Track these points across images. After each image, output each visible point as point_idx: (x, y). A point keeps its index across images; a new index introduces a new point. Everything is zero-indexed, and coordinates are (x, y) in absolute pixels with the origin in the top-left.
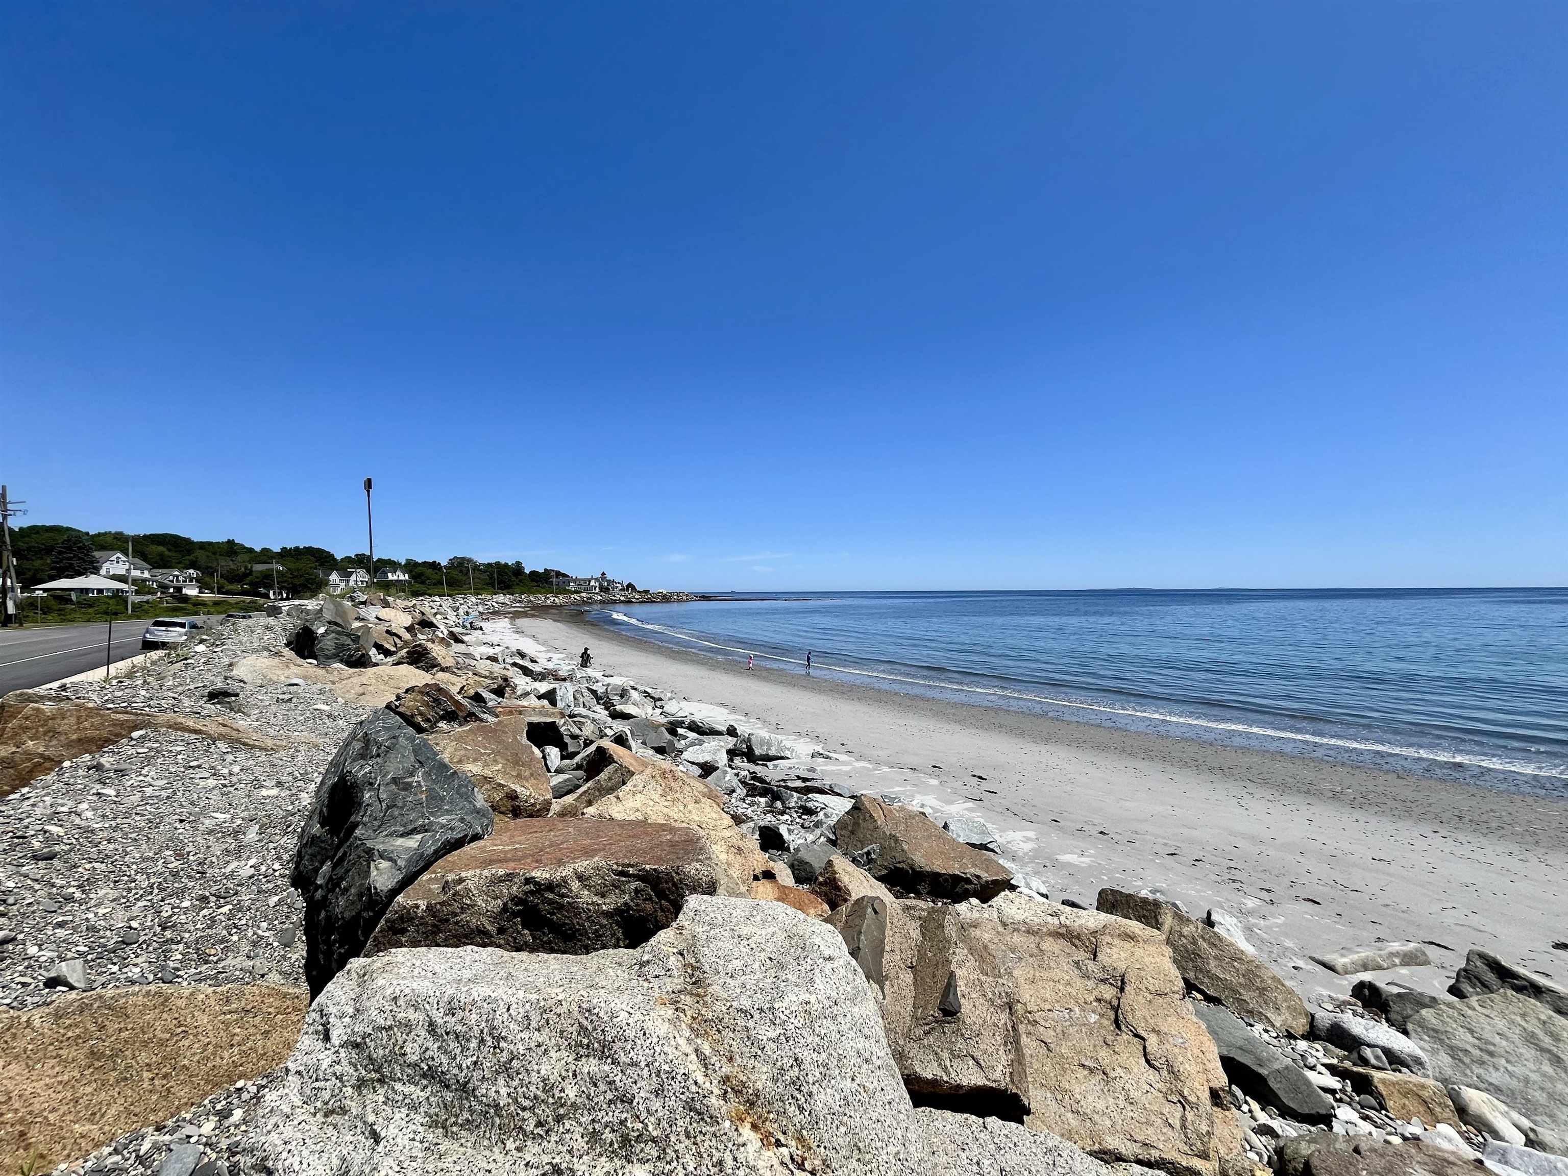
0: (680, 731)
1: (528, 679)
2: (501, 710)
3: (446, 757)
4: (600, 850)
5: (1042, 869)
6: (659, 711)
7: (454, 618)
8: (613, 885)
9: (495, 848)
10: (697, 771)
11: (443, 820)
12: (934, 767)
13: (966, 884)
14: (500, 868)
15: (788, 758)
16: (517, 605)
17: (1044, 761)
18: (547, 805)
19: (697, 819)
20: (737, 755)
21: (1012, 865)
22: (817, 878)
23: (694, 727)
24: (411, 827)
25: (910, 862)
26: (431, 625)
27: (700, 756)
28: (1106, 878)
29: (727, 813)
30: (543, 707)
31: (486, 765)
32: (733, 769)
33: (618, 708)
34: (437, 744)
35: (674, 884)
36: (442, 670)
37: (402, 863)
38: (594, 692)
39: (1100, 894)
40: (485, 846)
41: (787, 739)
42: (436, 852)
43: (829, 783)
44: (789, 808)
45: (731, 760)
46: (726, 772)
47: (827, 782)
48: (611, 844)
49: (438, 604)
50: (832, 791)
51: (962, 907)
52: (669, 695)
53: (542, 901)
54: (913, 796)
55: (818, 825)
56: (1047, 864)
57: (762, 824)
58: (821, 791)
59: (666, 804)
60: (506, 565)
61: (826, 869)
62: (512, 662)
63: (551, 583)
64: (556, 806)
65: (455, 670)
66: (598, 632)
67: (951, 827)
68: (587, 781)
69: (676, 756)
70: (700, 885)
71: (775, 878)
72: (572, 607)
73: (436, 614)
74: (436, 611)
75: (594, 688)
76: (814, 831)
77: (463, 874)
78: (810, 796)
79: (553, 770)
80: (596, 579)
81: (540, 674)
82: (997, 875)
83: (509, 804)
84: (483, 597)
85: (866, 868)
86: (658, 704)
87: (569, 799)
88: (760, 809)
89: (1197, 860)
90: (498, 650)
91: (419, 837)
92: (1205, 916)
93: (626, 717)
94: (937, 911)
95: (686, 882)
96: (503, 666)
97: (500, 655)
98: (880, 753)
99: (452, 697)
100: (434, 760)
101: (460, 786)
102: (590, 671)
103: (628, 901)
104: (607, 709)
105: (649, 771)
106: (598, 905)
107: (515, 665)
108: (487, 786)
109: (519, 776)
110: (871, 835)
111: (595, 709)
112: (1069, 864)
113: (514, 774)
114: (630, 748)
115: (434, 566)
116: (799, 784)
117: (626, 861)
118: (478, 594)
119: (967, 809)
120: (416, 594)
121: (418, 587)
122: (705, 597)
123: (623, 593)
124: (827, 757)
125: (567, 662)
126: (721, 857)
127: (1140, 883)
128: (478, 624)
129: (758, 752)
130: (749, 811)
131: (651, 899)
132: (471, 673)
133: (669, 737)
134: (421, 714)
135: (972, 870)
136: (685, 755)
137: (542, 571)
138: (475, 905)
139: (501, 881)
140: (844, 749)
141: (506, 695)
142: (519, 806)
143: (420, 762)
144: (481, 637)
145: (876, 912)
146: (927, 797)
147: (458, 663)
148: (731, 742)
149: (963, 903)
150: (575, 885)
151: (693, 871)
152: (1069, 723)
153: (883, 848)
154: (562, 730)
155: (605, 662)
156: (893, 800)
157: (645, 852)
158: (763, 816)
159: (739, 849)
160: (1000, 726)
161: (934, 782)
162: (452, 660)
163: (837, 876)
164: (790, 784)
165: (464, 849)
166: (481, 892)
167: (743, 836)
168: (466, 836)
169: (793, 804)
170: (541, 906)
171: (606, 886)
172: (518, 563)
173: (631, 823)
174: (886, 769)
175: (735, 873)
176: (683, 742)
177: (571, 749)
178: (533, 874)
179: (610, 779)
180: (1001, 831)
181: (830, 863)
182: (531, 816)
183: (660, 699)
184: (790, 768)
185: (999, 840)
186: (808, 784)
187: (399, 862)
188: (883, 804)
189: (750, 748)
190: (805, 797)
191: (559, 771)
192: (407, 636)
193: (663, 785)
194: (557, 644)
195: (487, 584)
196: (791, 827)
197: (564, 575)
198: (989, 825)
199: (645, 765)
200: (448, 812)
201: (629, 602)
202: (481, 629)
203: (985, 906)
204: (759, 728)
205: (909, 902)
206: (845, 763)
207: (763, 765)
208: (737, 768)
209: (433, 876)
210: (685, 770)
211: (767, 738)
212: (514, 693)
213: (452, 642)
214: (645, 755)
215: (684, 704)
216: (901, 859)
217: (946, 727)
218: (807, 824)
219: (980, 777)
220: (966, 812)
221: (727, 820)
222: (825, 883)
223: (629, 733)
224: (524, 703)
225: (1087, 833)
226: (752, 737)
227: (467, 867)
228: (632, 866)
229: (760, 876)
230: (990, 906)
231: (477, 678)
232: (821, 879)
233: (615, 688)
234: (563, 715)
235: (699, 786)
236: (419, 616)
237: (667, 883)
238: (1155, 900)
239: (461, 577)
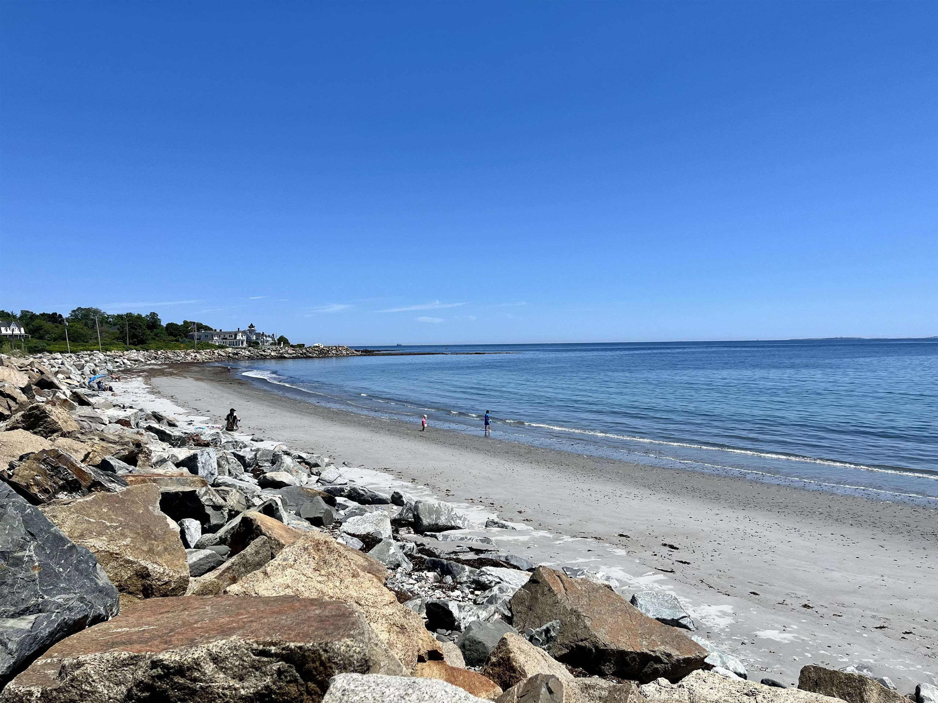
0: (339, 500)
1: (165, 445)
2: (133, 479)
3: (64, 532)
4: (239, 628)
5: (740, 647)
6: (315, 478)
7: (79, 378)
8: (253, 667)
9: (119, 630)
10: (358, 544)
11: (59, 599)
12: (621, 535)
13: (656, 663)
14: (124, 650)
15: (459, 528)
16: (153, 362)
17: (742, 528)
18: (183, 585)
19: (355, 594)
20: (403, 526)
21: (707, 642)
22: (489, 659)
23: (354, 495)
24: (22, 607)
25: (593, 639)
26: (51, 386)
27: (361, 527)
28: (809, 655)
29: (390, 589)
30: (182, 475)
31: (112, 539)
32: (398, 540)
33: (268, 475)
34: (55, 517)
35: (322, 663)
36: (64, 435)
37: (12, 646)
38: (241, 458)
39: (802, 672)
40: (109, 629)
41: (458, 507)
42: (51, 634)
43: (504, 554)
44: (461, 583)
45: (396, 531)
46: (390, 544)
47: (503, 554)
48: (251, 621)
49: (60, 361)
50: (508, 564)
51: (650, 688)
52: (327, 460)
53: (172, 686)
54: (598, 568)
55: (492, 600)
56: (746, 641)
57: (429, 600)
58: (496, 564)
59: (320, 579)
60: (139, 317)
61: (499, 647)
62: (146, 425)
63: (192, 337)
64: (194, 585)
65: (79, 436)
66: (247, 391)
67: (640, 601)
68: (230, 556)
69: (334, 528)
70: (351, 664)
71: (442, 659)
72: (217, 364)
73: (57, 373)
74: (57, 369)
75: (241, 453)
76: (487, 607)
77: (82, 658)
78: (483, 569)
79: (192, 545)
80: (244, 333)
81: (180, 438)
82: (690, 652)
83: (139, 583)
84: (113, 353)
85: (545, 647)
86: (315, 470)
87: (210, 577)
88: (428, 585)
89: (906, 633)
90: (129, 412)
91: (32, 617)
92: (914, 691)
93: (277, 485)
94: (619, 690)
95: (336, 660)
96: (136, 430)
97: (133, 418)
98: (561, 521)
99: (73, 465)
100: (48, 532)
101: (79, 562)
102: (237, 436)
103: (270, 684)
104: (256, 476)
105: (300, 542)
106: (235, 689)
107: (150, 429)
108: (113, 564)
109: (151, 551)
110: (551, 611)
111: (242, 477)
112: (769, 641)
113: (145, 548)
114: (280, 519)
115: (54, 318)
116: (471, 556)
117: (268, 639)
118: (107, 350)
119: (656, 581)
120: (33, 350)
121: (34, 342)
122: (367, 352)
123: (274, 347)
124: (503, 526)
125: (210, 425)
126: (381, 637)
127: (846, 660)
128: (107, 383)
129: (426, 521)
130: (416, 587)
131: (296, 681)
132: (97, 438)
133: (326, 506)
134: (37, 484)
135: (662, 648)
136: (345, 527)
137: (180, 323)
138: (95, 692)
139: (124, 665)
140: (521, 517)
141: (139, 463)
142: (151, 585)
143: (32, 534)
144: (111, 398)
145: (551, 692)
146: (613, 569)
147: (82, 428)
148: (395, 511)
149: (651, 684)
150: (209, 668)
151: (343, 648)
152: (769, 486)
153: (563, 624)
154: (203, 499)
155: (253, 424)
156: (575, 572)
157: (290, 629)
158: (430, 592)
159: (402, 628)
160: (694, 490)
161: (621, 552)
162: (74, 424)
163: (512, 655)
164: (462, 557)
165: (84, 631)
166: (102, 678)
167: (407, 613)
168: (86, 617)
169: (465, 579)
170: (170, 692)
171: (245, 668)
172: (153, 315)
173: (277, 599)
174: (567, 539)
175: (397, 654)
176: (342, 512)
177: (214, 521)
178: (161, 657)
179: (257, 553)
180: (694, 606)
181: (503, 642)
182: (165, 595)
183: (316, 465)
184: (462, 539)
185: (693, 615)
186: (482, 556)
187: (10, 645)
188: (564, 577)
189: (417, 518)
190: (478, 571)
191: (198, 547)
192: (23, 398)
193: (317, 558)
194: (198, 405)
195: (118, 339)
196: (462, 604)
197: (207, 328)
198: (681, 599)
199: (297, 536)
200: (65, 590)
201: (281, 357)
202: (111, 389)
203: (675, 686)
204: (428, 495)
205: (588, 681)
206: (521, 533)
207: (432, 536)
208: (402, 540)
209: (49, 661)
210: (344, 543)
211: (436, 505)
212: (148, 460)
213: (76, 404)
214: (299, 526)
215: (343, 470)
216: (583, 637)
217: (635, 491)
218: (479, 600)
219: (672, 547)
220: (656, 585)
221: (390, 596)
222: (498, 664)
223: (279, 502)
224: (160, 471)
225: (790, 607)
226: (420, 505)
227: (86, 651)
228: (274, 644)
229: (426, 657)
230: (680, 686)
231: (104, 444)
232: (494, 659)
233: (266, 452)
234: (204, 483)
235: (359, 559)
236: (37, 376)
237: (314, 662)
238: (860, 676)
239: (86, 331)
